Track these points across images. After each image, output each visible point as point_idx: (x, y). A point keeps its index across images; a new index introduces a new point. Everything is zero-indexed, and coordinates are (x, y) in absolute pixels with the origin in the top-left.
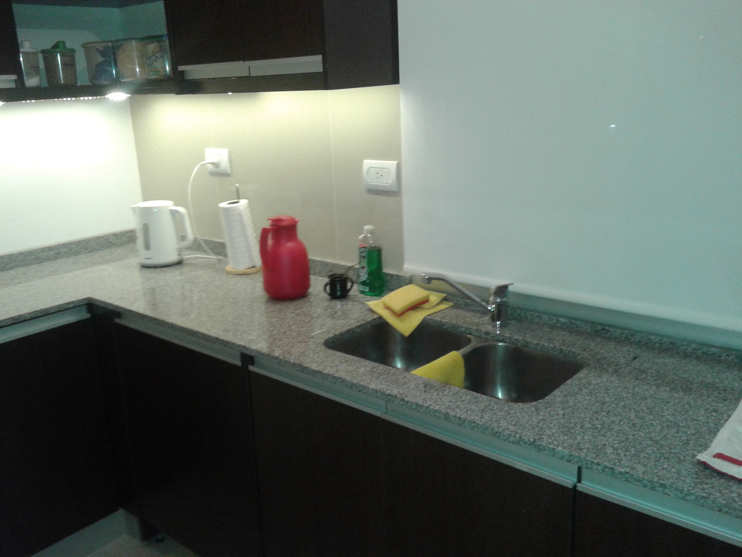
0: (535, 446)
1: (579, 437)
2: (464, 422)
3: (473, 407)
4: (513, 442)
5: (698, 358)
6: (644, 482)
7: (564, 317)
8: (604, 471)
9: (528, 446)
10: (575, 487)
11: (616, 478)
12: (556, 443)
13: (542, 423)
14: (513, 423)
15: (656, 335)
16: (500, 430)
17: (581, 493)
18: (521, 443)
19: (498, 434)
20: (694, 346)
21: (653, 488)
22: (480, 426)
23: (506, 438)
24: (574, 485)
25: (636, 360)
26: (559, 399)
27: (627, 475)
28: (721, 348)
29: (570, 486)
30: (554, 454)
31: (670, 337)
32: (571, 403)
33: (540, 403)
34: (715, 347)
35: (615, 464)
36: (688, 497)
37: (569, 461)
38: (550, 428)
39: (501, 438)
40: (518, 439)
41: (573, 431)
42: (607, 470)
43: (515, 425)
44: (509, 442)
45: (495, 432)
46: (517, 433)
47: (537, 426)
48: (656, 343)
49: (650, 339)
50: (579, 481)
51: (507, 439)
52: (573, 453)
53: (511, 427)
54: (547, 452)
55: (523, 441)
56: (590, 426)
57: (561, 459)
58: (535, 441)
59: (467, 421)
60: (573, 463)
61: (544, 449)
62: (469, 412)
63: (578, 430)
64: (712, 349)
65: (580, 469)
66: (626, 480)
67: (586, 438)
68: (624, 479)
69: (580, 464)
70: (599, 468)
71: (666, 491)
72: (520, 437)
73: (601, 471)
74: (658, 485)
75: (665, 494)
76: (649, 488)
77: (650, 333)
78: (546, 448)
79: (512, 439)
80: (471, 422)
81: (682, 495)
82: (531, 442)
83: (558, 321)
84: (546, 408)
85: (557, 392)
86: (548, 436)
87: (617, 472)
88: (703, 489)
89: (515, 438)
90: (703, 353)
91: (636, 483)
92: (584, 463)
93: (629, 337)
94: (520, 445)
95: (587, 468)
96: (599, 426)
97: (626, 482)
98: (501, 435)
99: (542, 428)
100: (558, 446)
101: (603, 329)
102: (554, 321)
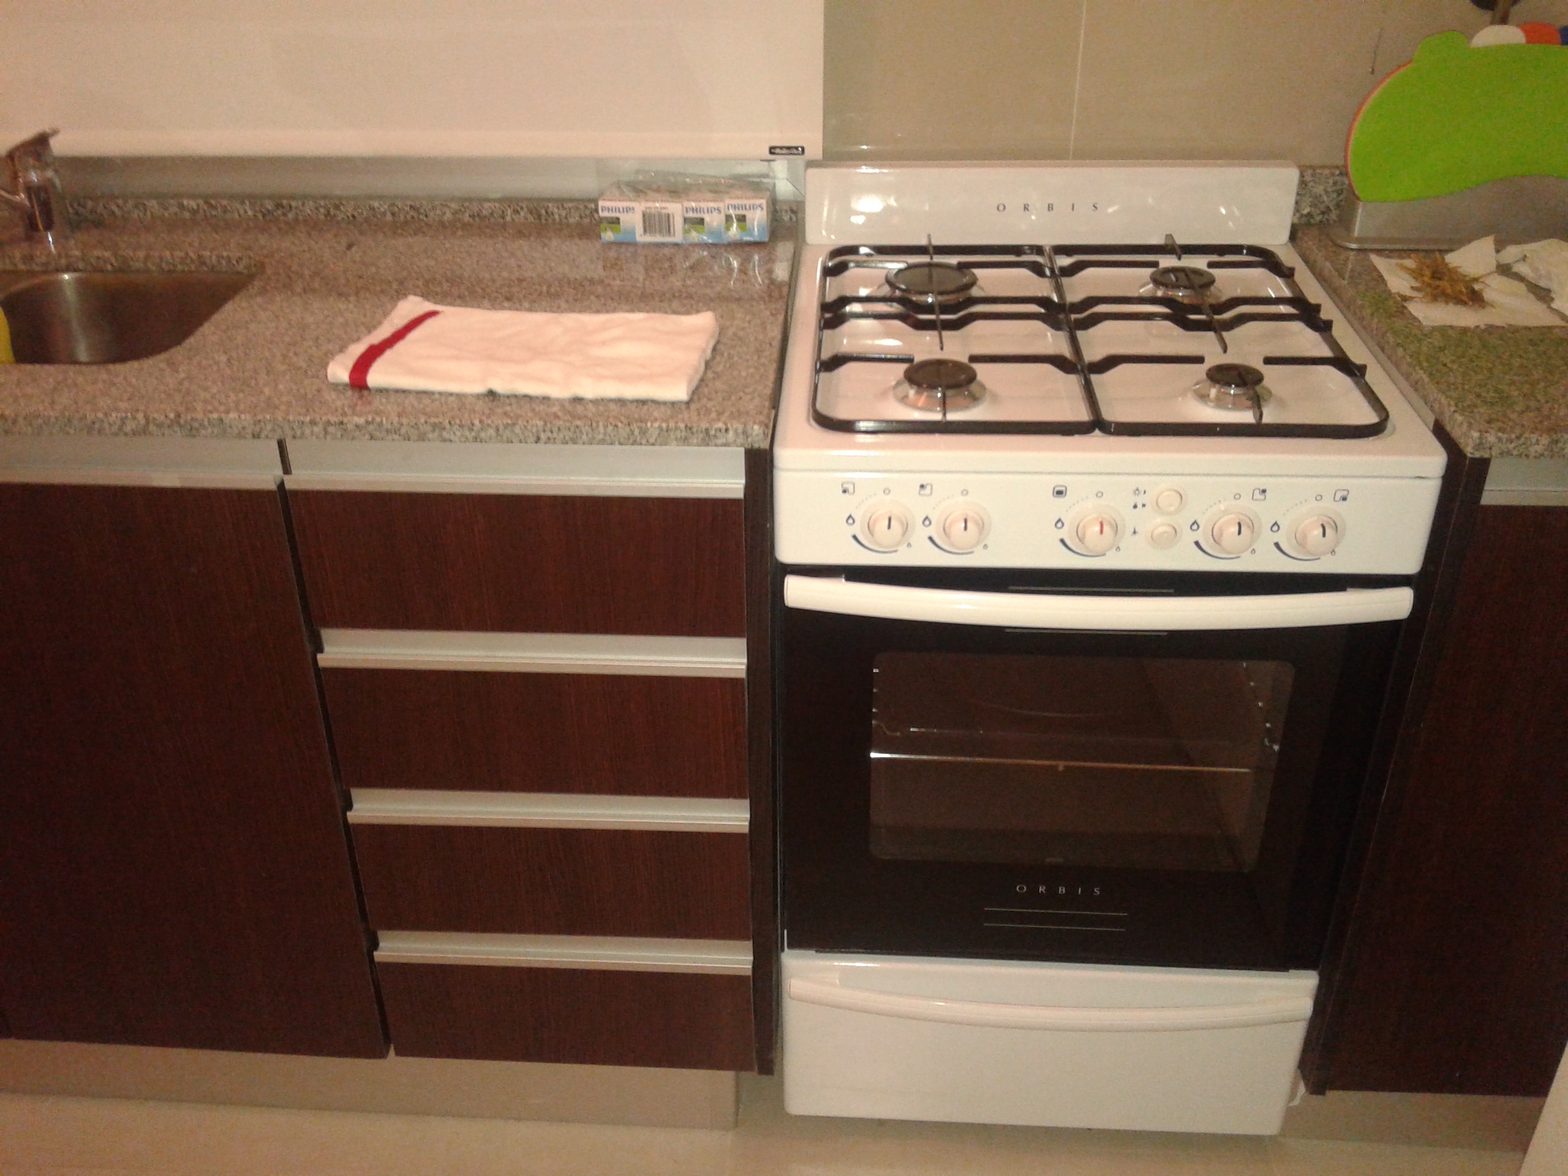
0: (181, 426)
1: (267, 391)
2: (14, 422)
3: (29, 390)
4: (134, 433)
5: (465, 226)
6: (403, 431)
7: (193, 196)
8: (326, 433)
9: (167, 431)
10: (281, 485)
11: (353, 438)
12: (222, 408)
13: (186, 384)
14: (126, 397)
15: (380, 197)
16: (100, 415)
17: (295, 493)
18: (152, 428)
19: (97, 426)
20: (453, 205)
21: (422, 438)
22: (53, 420)
23: (115, 428)
24: (278, 482)
25: (354, 249)
26: (215, 338)
27: (371, 428)
28: (499, 201)
29: (273, 487)
30: (225, 431)
31: (407, 198)
32: (240, 339)
33: (177, 353)
34: (489, 200)
35: (344, 414)
36: (483, 435)
37: (256, 436)
38: (206, 389)
39: (107, 431)
40: (143, 422)
41: (253, 382)
42: (331, 429)
43: (129, 399)
44: (126, 434)
45: (89, 422)
46: (137, 410)
47: (179, 391)
48: (384, 214)
49: (372, 209)
50: (287, 470)
51: (120, 428)
52: (260, 417)
53: (122, 405)
54: (210, 430)
55: (154, 424)
56: (284, 367)
57: (240, 436)
58: (178, 416)
59: (21, 420)
60: (267, 437)
61: (202, 425)
62: (22, 402)
63: (263, 377)
64: (487, 205)
65: (281, 445)
66: (372, 438)
67: (281, 387)
68: (367, 437)
69: (278, 435)
70: (316, 429)
71: (445, 434)
72: (146, 418)
73: (322, 436)
74: (428, 428)
75: (444, 440)
76: (416, 438)
77: (371, 197)
78: (206, 423)
79: (130, 426)
80: (29, 419)
81: (473, 434)
82: (171, 420)
83: (182, 207)
84: (190, 359)
85: (207, 328)
86: (205, 401)
87: (350, 427)
88: (505, 414)
89: (136, 422)
90: (472, 216)
91: (390, 437)
92: (287, 428)
93: (332, 212)
94: (151, 434)
95: (294, 437)
96: (304, 365)
97: (373, 441)
98: (106, 425)
99: (188, 393)
100: (227, 412)
101: (279, 206)
102: (174, 209)
